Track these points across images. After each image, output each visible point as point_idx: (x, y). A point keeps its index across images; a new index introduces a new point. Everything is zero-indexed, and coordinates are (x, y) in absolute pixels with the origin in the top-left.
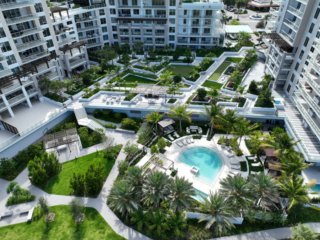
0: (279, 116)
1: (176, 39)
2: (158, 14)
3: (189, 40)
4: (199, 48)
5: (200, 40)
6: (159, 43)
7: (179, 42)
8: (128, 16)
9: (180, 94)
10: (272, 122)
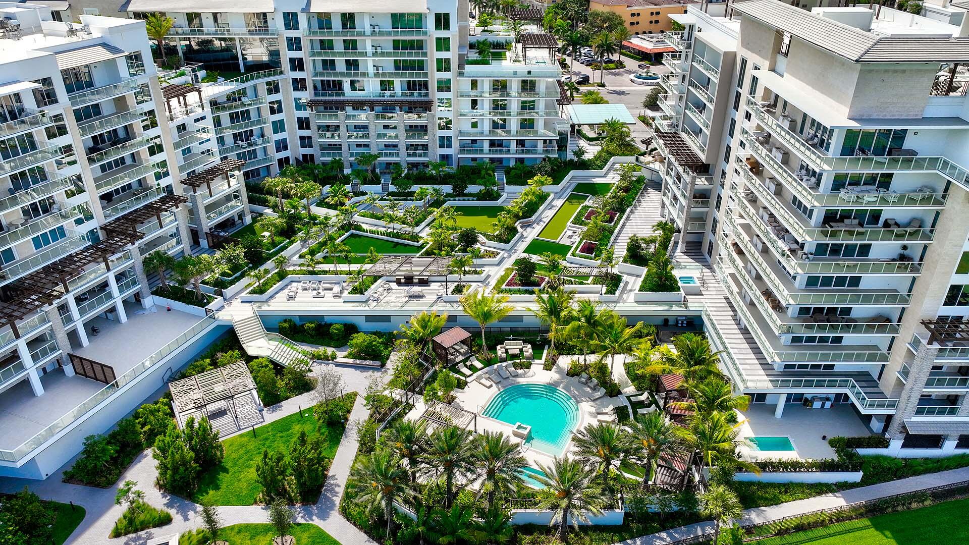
0: (691, 309)
1: (455, 144)
2: (409, 88)
3: (486, 146)
4: (512, 163)
5: (513, 146)
6: (415, 155)
7: (462, 151)
8: (337, 95)
9: (476, 272)
10: (680, 322)
